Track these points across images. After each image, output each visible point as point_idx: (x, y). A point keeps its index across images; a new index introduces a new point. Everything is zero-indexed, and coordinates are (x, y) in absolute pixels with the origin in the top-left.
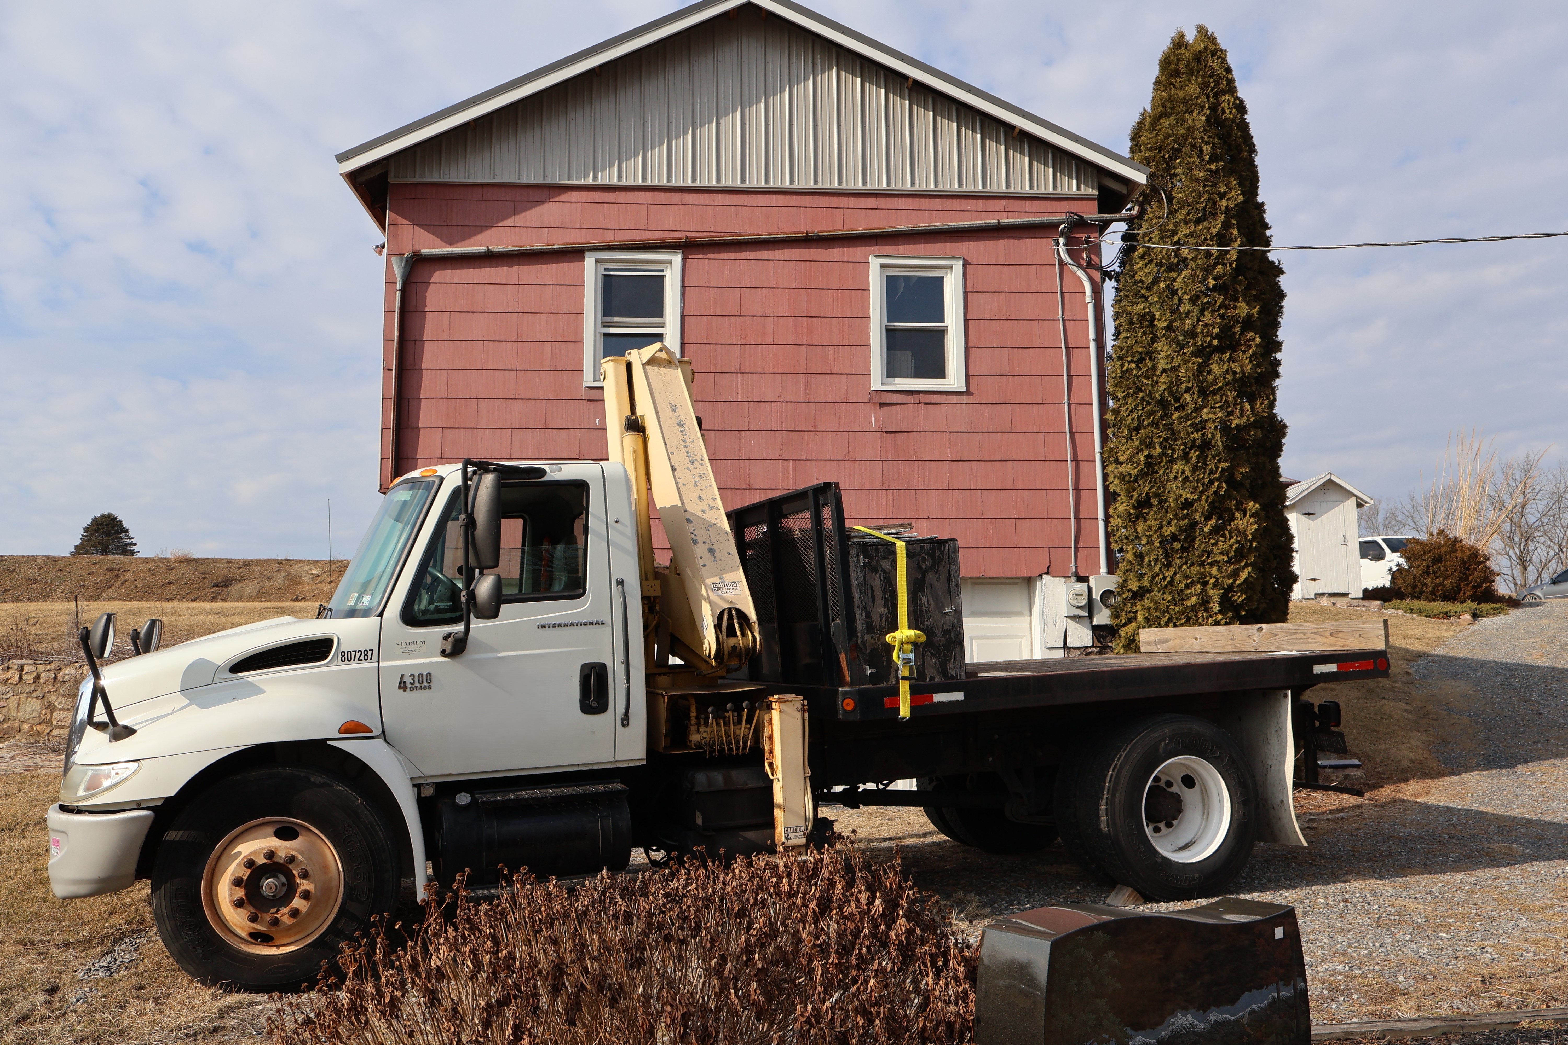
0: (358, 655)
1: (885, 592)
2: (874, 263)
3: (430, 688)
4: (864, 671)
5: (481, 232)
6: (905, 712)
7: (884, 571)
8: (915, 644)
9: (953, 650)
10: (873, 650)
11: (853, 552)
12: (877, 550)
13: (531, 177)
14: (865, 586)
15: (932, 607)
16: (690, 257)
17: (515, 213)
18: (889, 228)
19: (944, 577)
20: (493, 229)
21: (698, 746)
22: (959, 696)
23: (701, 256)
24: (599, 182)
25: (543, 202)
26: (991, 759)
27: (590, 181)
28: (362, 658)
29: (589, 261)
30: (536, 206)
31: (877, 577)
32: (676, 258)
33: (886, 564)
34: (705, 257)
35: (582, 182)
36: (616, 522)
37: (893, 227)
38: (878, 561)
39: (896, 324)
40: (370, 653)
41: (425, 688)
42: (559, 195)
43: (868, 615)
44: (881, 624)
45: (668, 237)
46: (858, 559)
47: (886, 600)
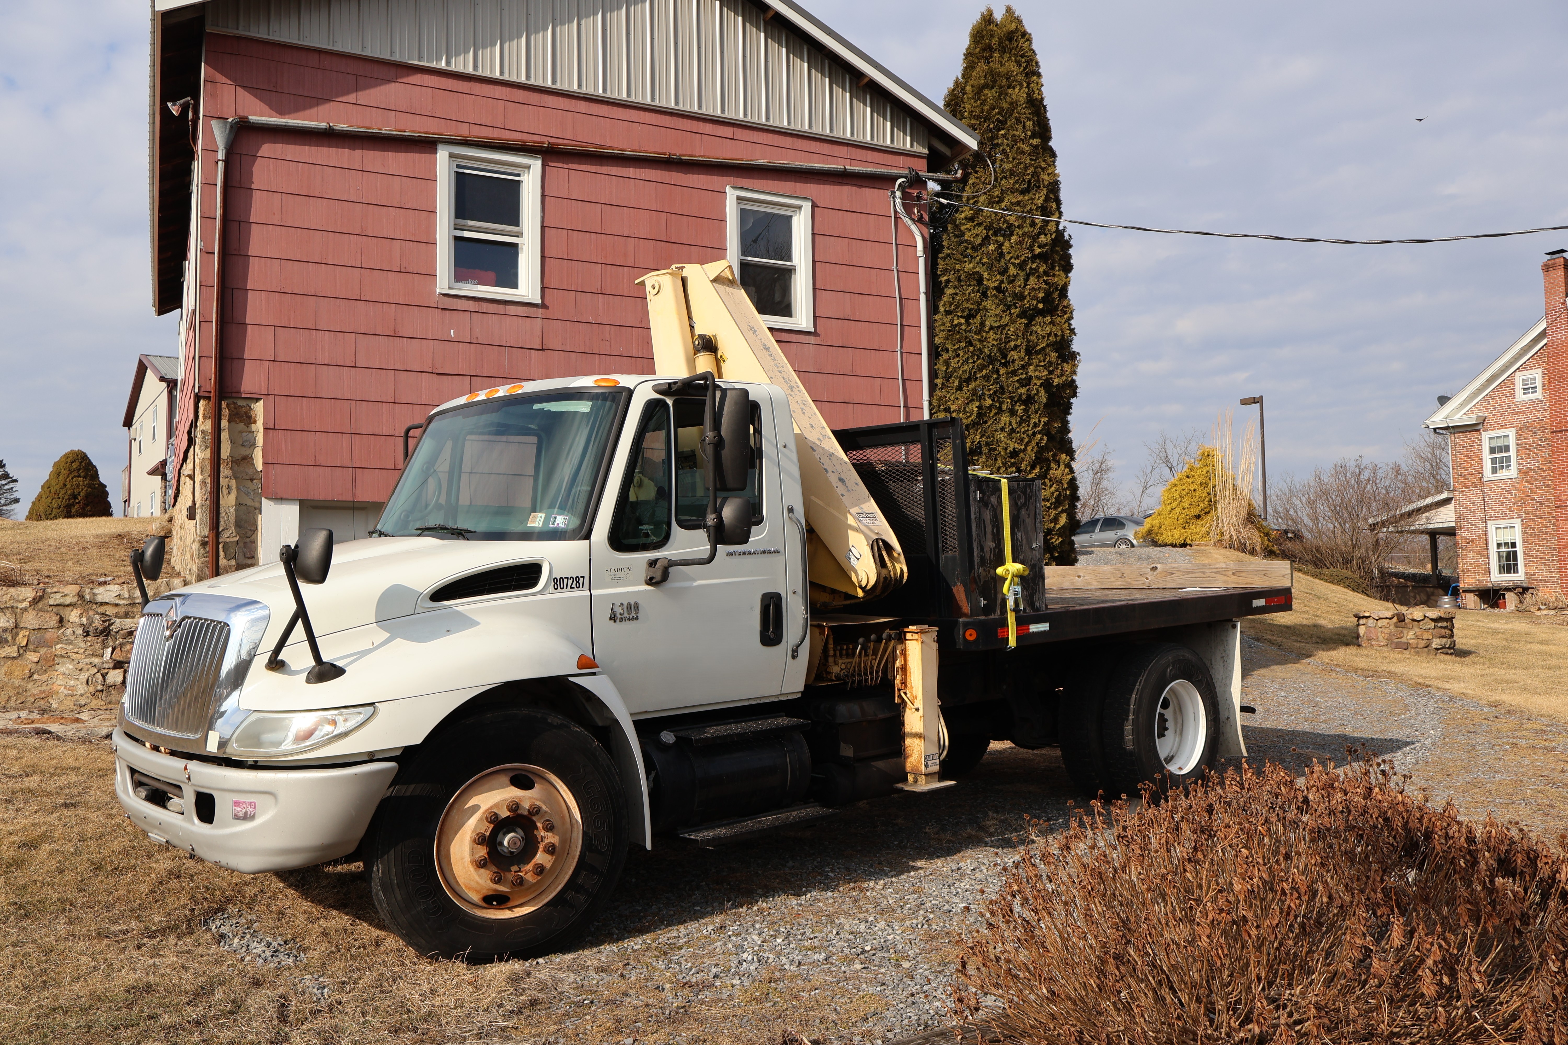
0: (570, 582)
1: (993, 526)
2: (731, 195)
3: (637, 618)
4: (979, 602)
5: (318, 105)
6: (1012, 643)
7: (992, 506)
8: (1022, 577)
9: (1038, 584)
10: (985, 582)
11: (972, 487)
12: (988, 486)
13: (376, 49)
14: (980, 520)
15: (1024, 542)
16: (550, 164)
17: (356, 90)
18: (747, 160)
19: (1032, 515)
20: (332, 103)
21: (838, 677)
22: (1045, 627)
23: (561, 165)
24: (453, 68)
25: (390, 81)
26: (1004, 687)
27: (443, 65)
28: (574, 585)
29: (442, 155)
30: (381, 84)
31: (988, 512)
32: (536, 164)
33: (993, 500)
34: (565, 166)
35: (434, 65)
36: (785, 447)
37: (751, 160)
38: (989, 497)
39: (750, 258)
40: (581, 579)
41: (633, 619)
42: (408, 76)
43: (982, 549)
44: (990, 557)
45: (531, 140)
46: (976, 495)
47: (993, 534)
